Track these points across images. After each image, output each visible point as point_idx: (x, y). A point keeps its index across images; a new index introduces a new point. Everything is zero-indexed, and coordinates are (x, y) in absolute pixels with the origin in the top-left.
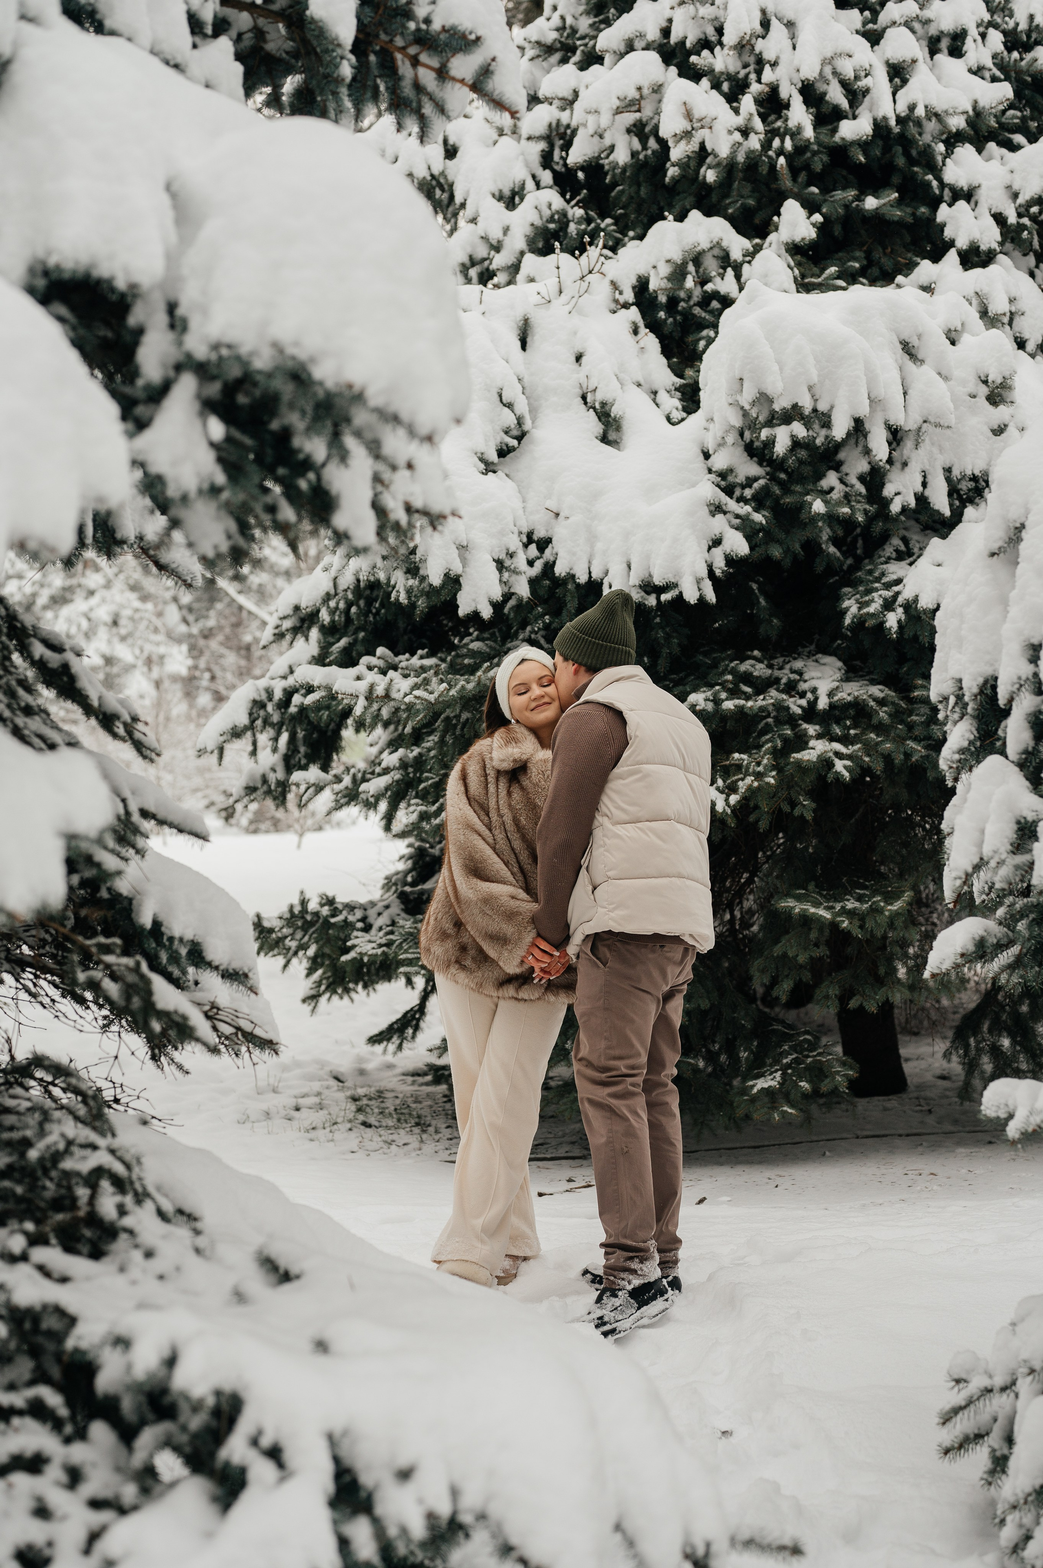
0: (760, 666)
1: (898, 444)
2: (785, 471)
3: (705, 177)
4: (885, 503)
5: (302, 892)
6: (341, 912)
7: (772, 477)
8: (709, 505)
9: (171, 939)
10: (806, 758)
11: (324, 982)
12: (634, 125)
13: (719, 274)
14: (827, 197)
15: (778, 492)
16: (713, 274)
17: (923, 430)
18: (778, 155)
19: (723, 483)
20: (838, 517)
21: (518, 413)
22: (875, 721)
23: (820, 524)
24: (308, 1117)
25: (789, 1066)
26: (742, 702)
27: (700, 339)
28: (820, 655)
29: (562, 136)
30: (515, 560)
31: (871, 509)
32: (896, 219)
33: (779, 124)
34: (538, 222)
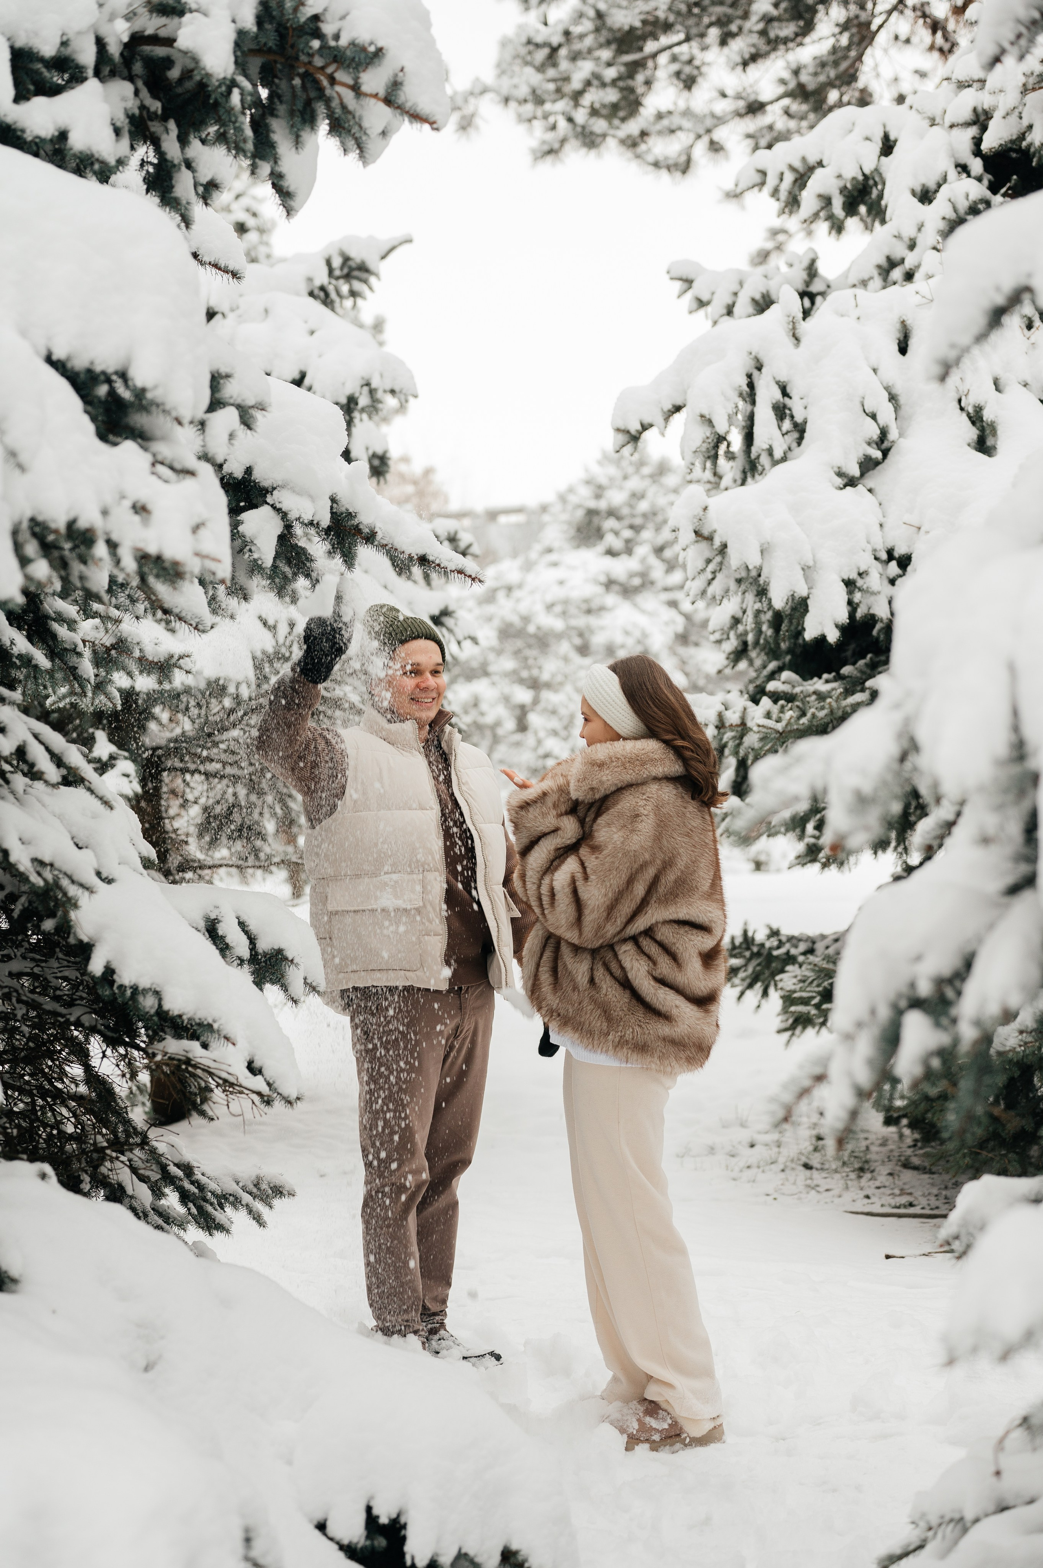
6: (784, 944)
9: (123, 987)
21: (882, 423)
24: (756, 1154)
30: (869, 578)
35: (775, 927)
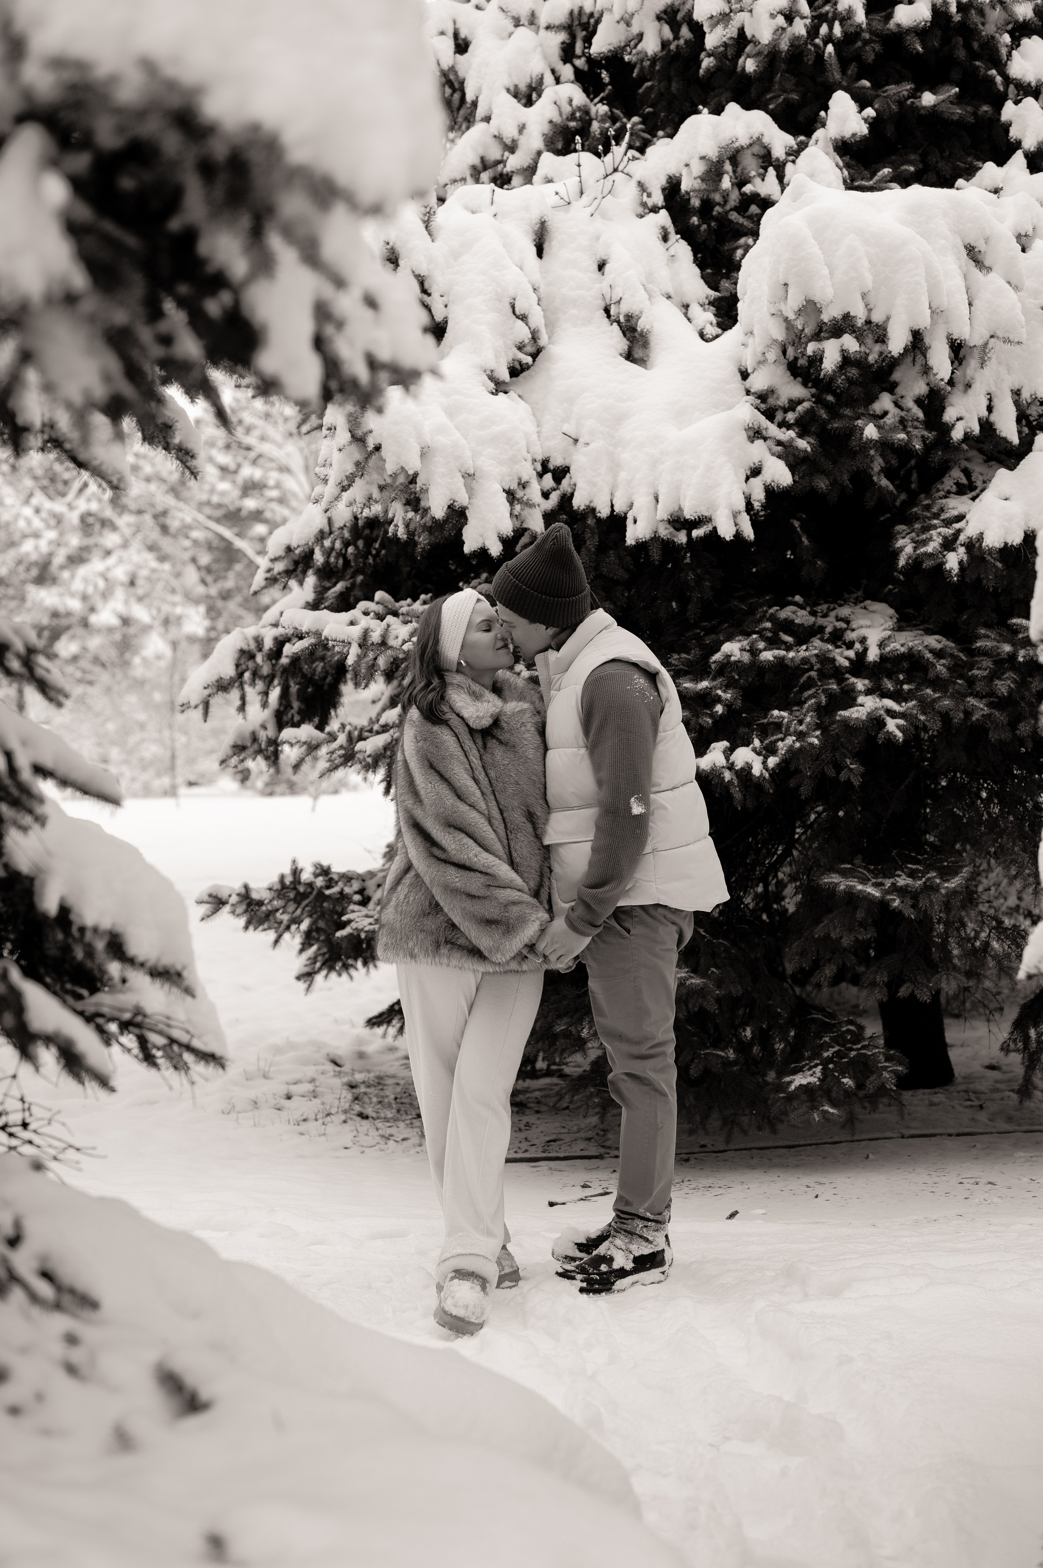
0: (802, 613)
1: (960, 364)
2: (834, 393)
3: (744, 69)
4: (946, 429)
5: (294, 862)
6: (337, 883)
7: (818, 399)
8: (748, 429)
9: (82, 930)
10: (855, 715)
11: (320, 958)
12: (665, 12)
13: (759, 175)
14: (879, 92)
15: (824, 416)
16: (753, 173)
17: (990, 346)
18: (826, 44)
19: (763, 406)
20: (893, 444)
21: (533, 326)
22: (931, 675)
23: (872, 452)
24: (301, 1107)
25: (830, 1060)
26: (782, 653)
27: (737, 248)
28: (868, 602)
29: (585, 26)
30: (527, 490)
31: (930, 435)
32: (955, 118)
33: (827, 8)
34: (557, 119)
35: (325, 864)
